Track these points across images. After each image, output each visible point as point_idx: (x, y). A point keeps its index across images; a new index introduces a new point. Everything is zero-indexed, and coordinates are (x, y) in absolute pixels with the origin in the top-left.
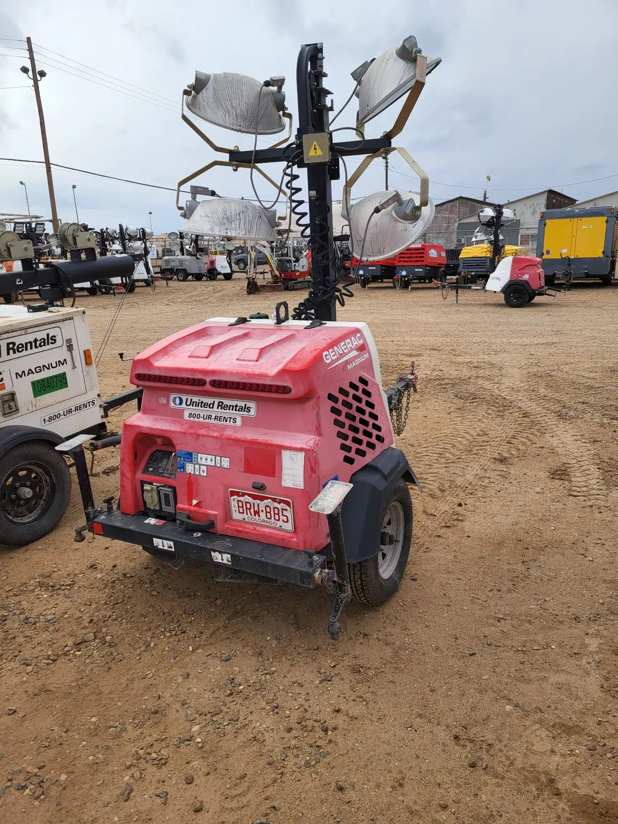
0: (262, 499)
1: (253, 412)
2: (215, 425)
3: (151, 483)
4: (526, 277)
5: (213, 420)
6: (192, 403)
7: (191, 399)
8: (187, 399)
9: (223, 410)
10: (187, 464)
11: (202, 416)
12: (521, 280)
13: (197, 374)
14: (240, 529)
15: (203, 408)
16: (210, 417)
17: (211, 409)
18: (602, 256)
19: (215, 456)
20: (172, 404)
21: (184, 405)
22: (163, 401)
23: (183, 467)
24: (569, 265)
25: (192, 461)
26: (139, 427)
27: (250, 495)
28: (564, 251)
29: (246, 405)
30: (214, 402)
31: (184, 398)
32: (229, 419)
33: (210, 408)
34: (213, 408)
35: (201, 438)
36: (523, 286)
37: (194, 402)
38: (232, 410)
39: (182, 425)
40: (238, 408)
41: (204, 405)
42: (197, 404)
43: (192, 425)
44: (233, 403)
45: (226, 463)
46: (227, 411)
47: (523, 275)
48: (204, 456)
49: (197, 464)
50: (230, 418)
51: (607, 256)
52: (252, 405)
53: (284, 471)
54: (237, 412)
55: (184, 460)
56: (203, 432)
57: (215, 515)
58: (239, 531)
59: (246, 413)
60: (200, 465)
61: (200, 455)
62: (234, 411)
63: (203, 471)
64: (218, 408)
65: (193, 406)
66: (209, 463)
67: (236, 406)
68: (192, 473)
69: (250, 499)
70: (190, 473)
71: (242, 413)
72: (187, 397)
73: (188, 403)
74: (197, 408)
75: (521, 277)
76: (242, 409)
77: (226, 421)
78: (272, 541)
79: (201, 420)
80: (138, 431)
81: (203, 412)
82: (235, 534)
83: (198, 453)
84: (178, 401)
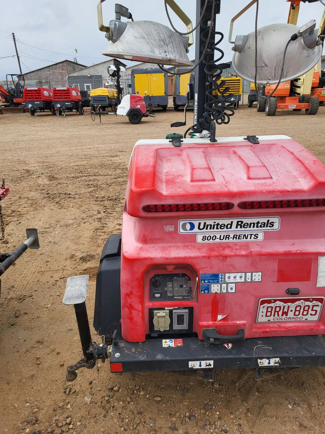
0: (293, 301)
1: (276, 226)
2: (236, 244)
3: (163, 309)
4: (139, 106)
5: (231, 240)
6: (206, 226)
7: (205, 223)
8: (200, 224)
9: (243, 229)
10: (212, 285)
11: (218, 236)
12: (137, 108)
13: (221, 198)
14: (268, 330)
15: (220, 230)
16: (227, 237)
17: (229, 230)
18: (164, 95)
19: (246, 273)
20: (181, 231)
21: (196, 230)
22: (170, 228)
23: (208, 288)
24: (150, 100)
25: (218, 282)
26: (151, 259)
27: (280, 300)
28: (146, 92)
29: (268, 221)
30: (232, 222)
31: (196, 223)
32: (249, 236)
33: (227, 228)
34: (231, 228)
35: (228, 259)
36: (138, 111)
37: (208, 225)
38: (254, 227)
39: (199, 249)
40: (259, 225)
41: (221, 226)
42: (212, 227)
43: (211, 248)
44: (255, 220)
45: (257, 277)
46: (248, 229)
47: (137, 105)
48: (232, 275)
49: (224, 283)
50: (251, 235)
51: (167, 95)
52: (276, 220)
53: (319, 274)
54: (260, 228)
55: (209, 282)
56: (227, 252)
57: (244, 324)
58: (267, 332)
59: (268, 228)
60: (227, 284)
61: (227, 275)
62: (255, 228)
63: (232, 289)
64: (237, 227)
65: (207, 229)
66: (238, 280)
67: (258, 223)
68: (219, 292)
69: (281, 304)
70: (216, 293)
71: (265, 228)
72: (200, 221)
73: (201, 227)
74: (212, 230)
75: (136, 107)
76: (264, 225)
77: (246, 238)
78: (300, 333)
79: (217, 240)
80: (149, 262)
81: (218, 233)
82: (262, 335)
83: (225, 274)
84: (188, 226)
